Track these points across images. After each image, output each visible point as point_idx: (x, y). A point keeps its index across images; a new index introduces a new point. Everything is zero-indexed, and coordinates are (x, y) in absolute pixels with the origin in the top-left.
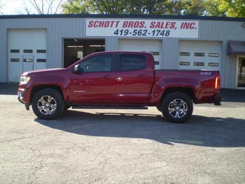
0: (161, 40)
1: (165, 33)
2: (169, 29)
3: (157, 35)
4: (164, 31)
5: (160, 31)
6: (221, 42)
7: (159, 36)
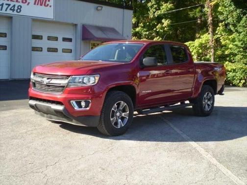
0: (10, 18)
1: (16, 8)
2: (21, 4)
3: (6, 10)
4: (14, 6)
5: (9, 5)
6: (76, 25)
7: (9, 11)
